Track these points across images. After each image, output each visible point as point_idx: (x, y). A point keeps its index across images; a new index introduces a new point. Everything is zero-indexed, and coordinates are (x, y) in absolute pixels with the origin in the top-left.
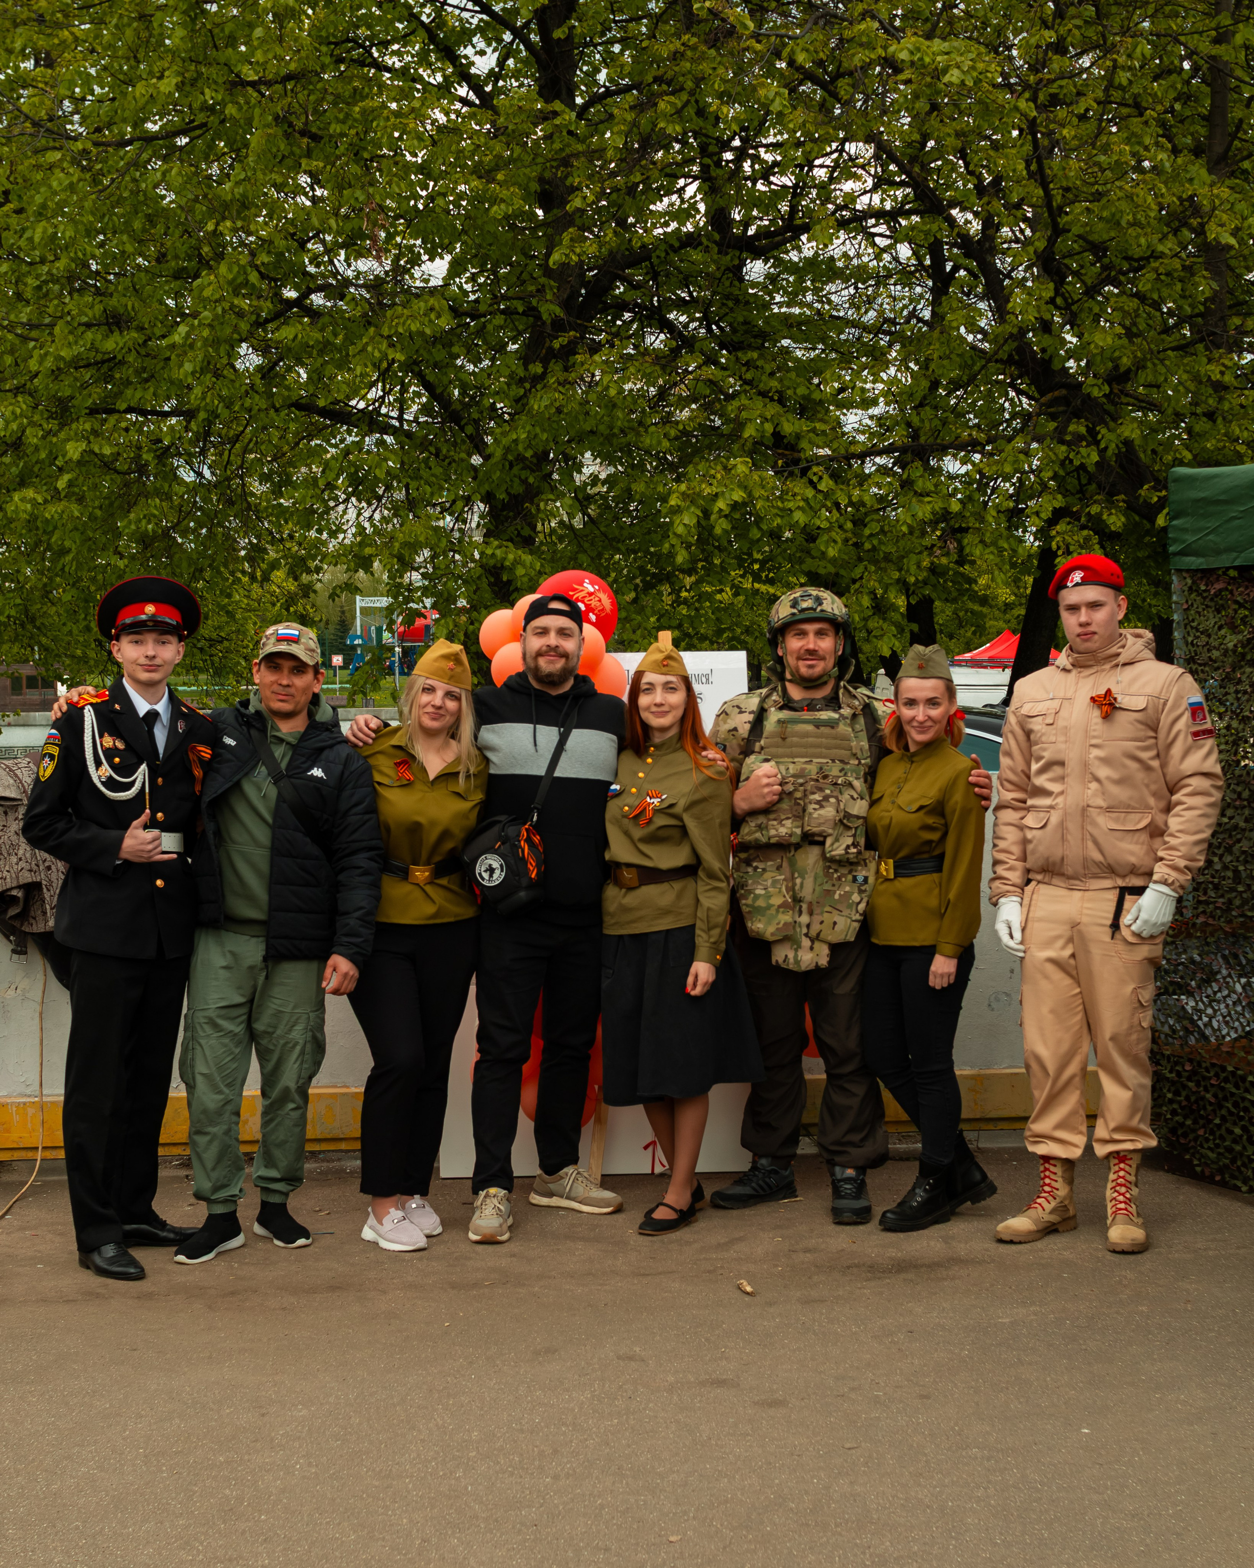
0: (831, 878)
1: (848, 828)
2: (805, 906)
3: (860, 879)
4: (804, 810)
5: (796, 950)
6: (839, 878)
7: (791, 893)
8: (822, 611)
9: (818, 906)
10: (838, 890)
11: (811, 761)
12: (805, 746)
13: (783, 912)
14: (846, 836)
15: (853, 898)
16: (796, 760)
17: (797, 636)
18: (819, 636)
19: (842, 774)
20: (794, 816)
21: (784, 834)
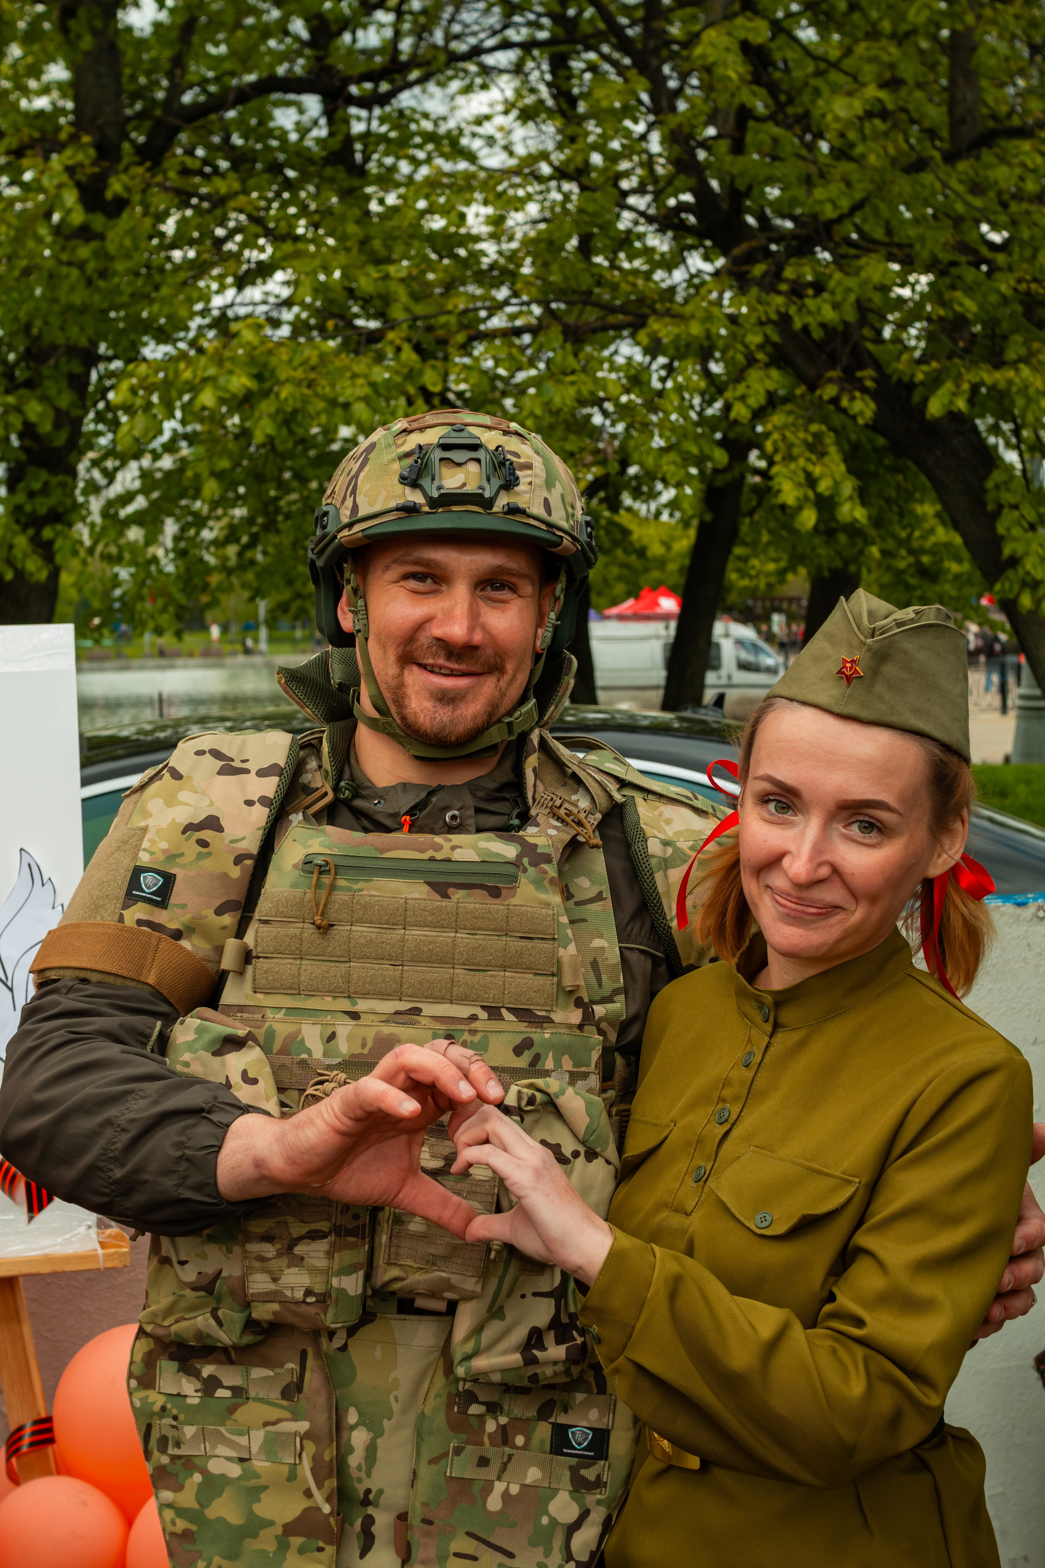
3: (582, 1440)
7: (333, 1483)
8: (513, 510)
9: (428, 1534)
10: (499, 1478)
11: (417, 1011)
12: (397, 959)
13: (302, 1551)
14: (529, 1296)
15: (553, 1507)
16: (362, 1005)
17: (412, 584)
18: (489, 592)
19: (522, 1062)
20: (339, 1231)
21: (299, 1294)
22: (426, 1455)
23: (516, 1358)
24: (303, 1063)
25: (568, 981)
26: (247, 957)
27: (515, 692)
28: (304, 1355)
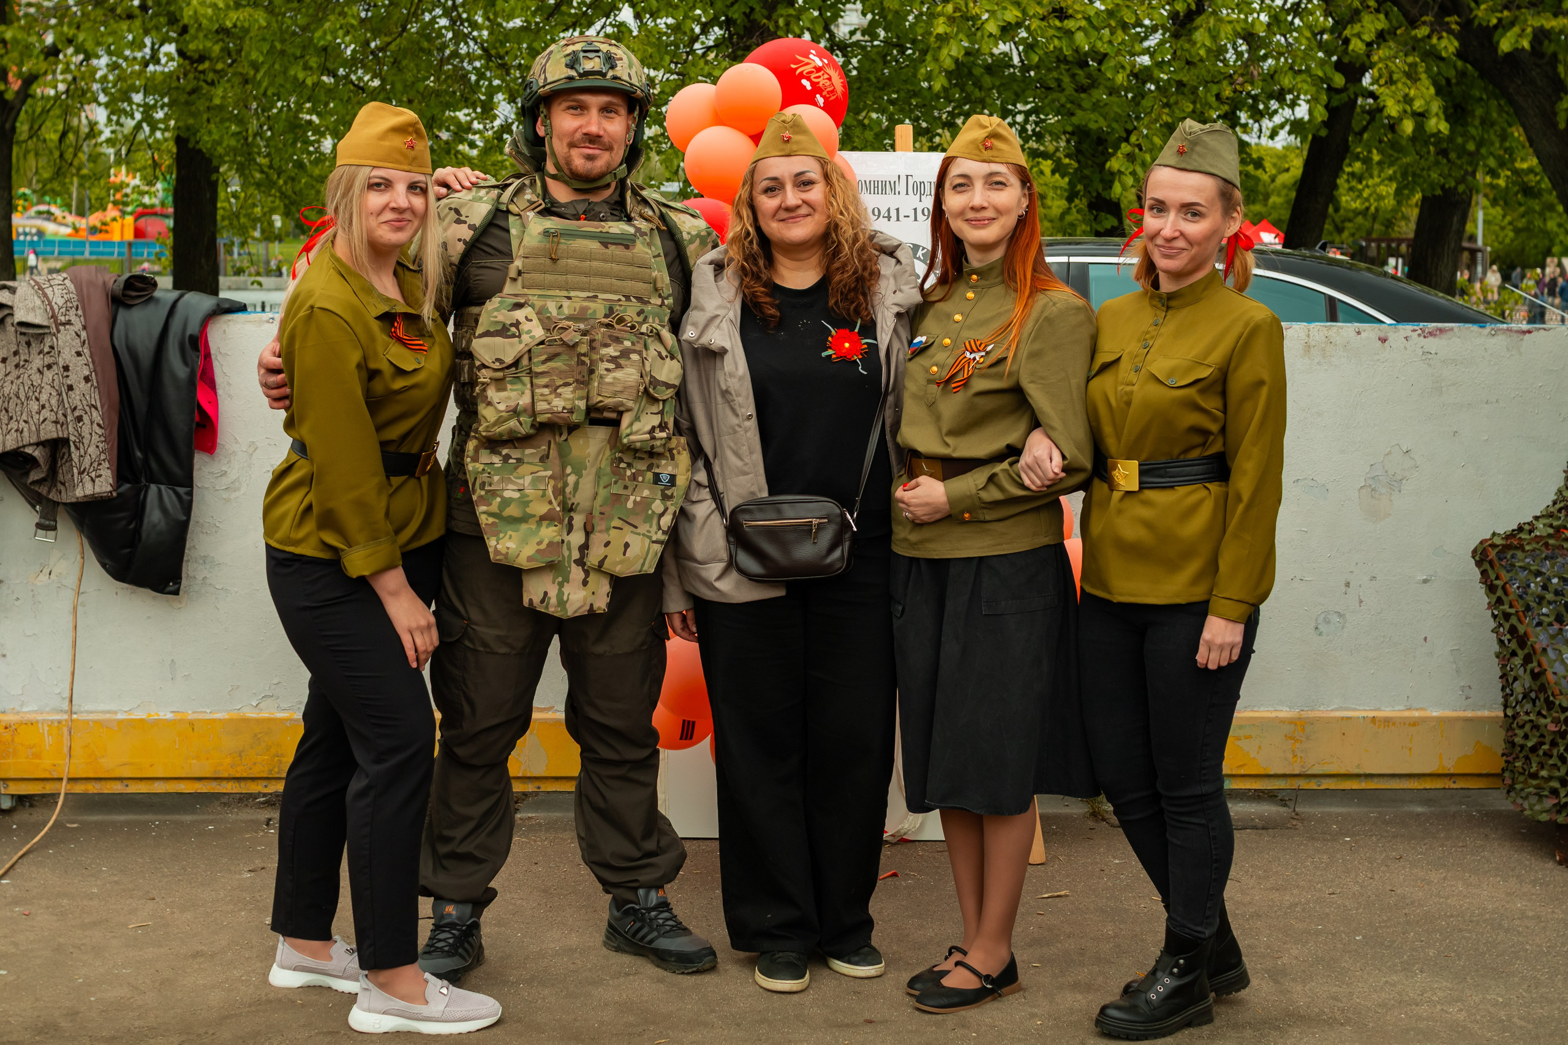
0: (622, 477)
1: (656, 400)
2: (579, 518)
3: (665, 479)
4: (592, 372)
5: (561, 585)
6: (634, 477)
7: (560, 498)
8: (615, 78)
9: (602, 519)
10: (632, 494)
11: (596, 297)
12: (587, 274)
13: (547, 526)
14: (651, 412)
15: (653, 507)
16: (572, 294)
17: (572, 111)
18: (606, 113)
19: (640, 319)
20: (577, 381)
21: (560, 409)
22: (602, 484)
23: (645, 437)
24: (548, 318)
25: (658, 285)
26: (520, 273)
27: (618, 160)
28: (550, 443)
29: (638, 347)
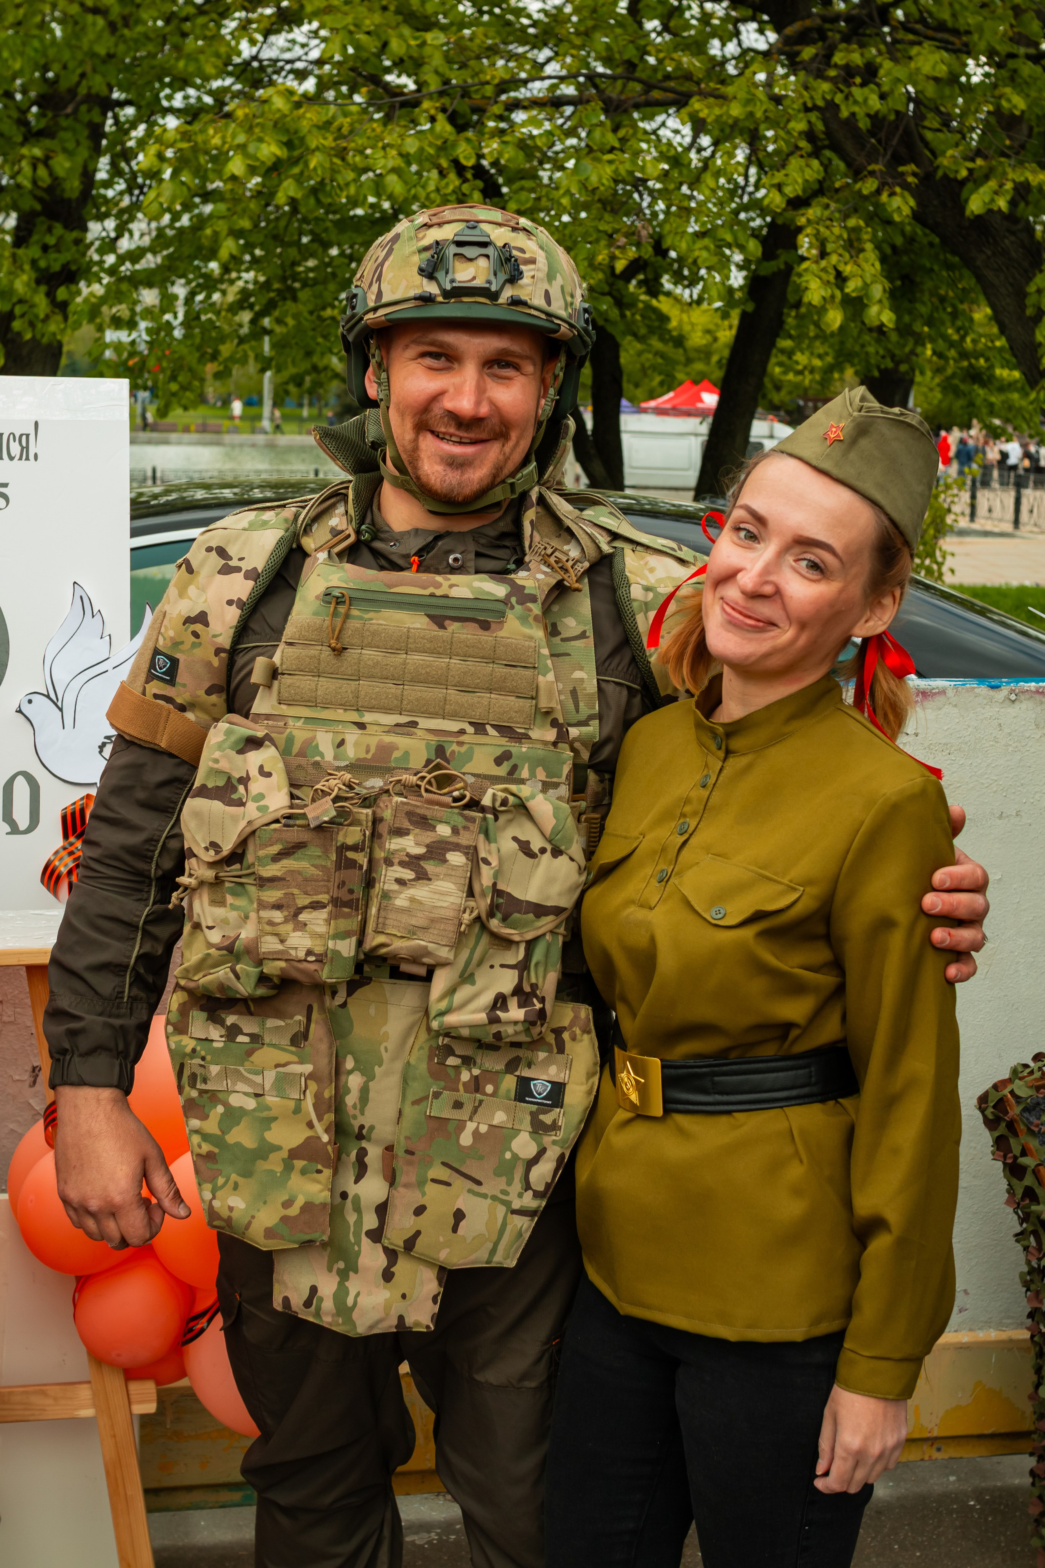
0: (454, 1084)
1: (507, 943)
2: (374, 1153)
3: (542, 1090)
4: (369, 883)
5: (344, 1275)
6: (476, 1085)
7: (330, 1117)
8: (516, 302)
9: (410, 1163)
10: (471, 1119)
11: (414, 724)
12: (399, 679)
13: (303, 1172)
14: (497, 967)
15: (516, 1145)
16: (368, 718)
17: (428, 361)
18: (496, 370)
19: (502, 771)
20: (336, 902)
21: (301, 954)
22: (410, 1098)
23: (482, 1017)
24: (316, 764)
25: (543, 704)
26: (274, 673)
27: (518, 456)
28: (310, 1009)
29: (465, 839)
